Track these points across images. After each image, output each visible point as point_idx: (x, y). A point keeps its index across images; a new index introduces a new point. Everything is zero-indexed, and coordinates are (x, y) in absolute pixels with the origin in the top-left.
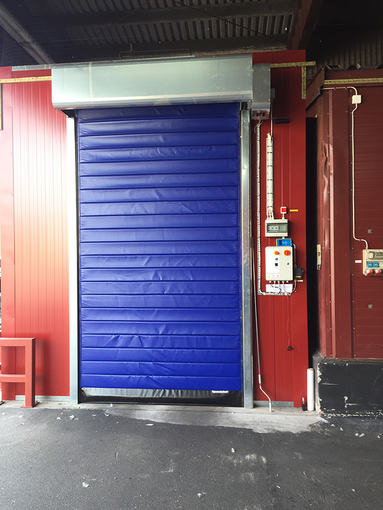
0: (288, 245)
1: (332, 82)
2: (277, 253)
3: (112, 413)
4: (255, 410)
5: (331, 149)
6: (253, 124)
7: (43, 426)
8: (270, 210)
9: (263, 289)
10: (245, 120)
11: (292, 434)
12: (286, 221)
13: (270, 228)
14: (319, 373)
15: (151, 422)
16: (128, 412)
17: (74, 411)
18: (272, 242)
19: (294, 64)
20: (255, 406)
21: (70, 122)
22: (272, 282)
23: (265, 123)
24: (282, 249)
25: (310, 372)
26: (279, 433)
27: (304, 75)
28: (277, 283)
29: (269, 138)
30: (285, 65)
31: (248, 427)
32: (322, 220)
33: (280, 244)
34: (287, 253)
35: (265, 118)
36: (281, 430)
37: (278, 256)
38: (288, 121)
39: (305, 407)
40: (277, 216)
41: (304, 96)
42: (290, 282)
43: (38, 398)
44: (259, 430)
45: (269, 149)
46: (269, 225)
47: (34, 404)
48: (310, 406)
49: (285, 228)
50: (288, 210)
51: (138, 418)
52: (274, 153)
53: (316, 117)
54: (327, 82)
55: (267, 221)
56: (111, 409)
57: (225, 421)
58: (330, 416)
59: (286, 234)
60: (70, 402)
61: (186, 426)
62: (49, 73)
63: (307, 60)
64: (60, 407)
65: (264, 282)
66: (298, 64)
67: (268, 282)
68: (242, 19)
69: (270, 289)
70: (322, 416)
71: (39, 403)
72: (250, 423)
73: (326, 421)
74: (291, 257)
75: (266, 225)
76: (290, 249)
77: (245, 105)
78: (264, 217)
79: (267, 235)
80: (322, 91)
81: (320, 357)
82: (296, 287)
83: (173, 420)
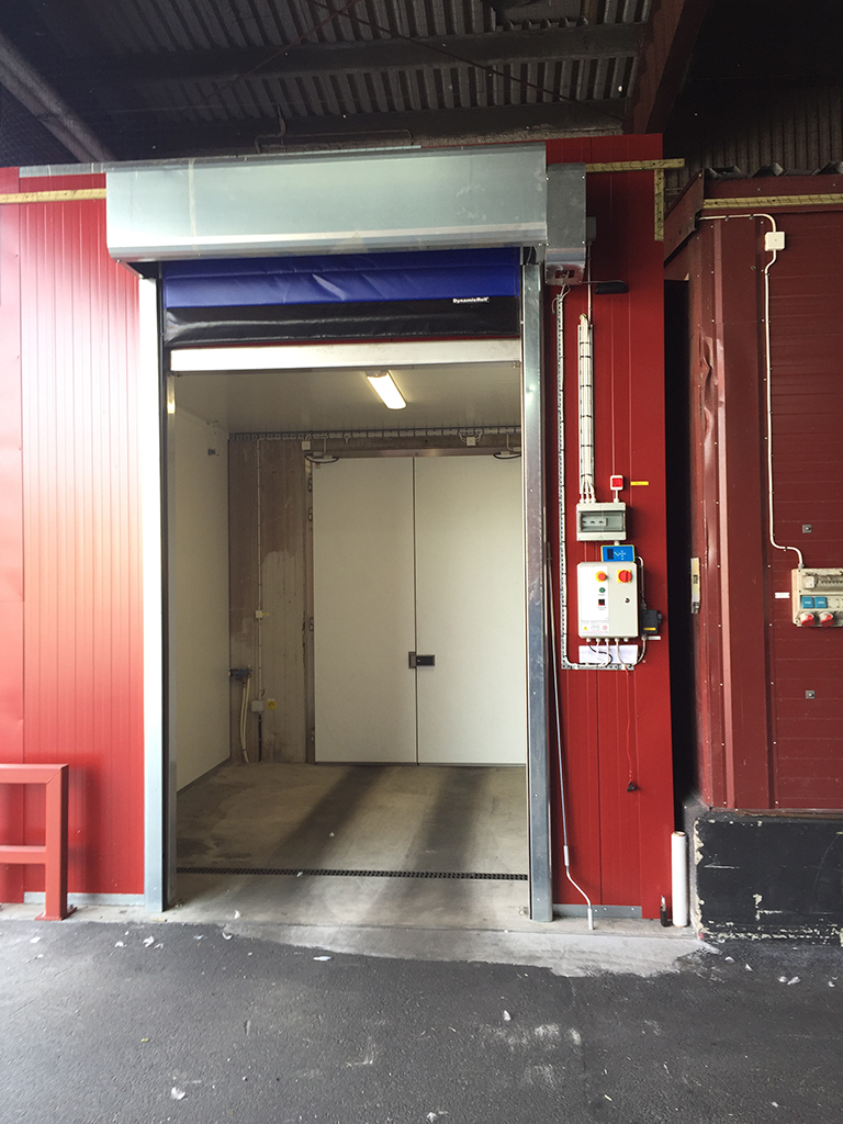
0: (627, 559)
1: (722, 203)
2: (603, 577)
3: (239, 932)
4: (556, 925)
5: (720, 348)
6: (548, 294)
7: (86, 961)
8: (586, 481)
9: (573, 657)
10: (531, 287)
11: (639, 978)
12: (622, 506)
13: (588, 521)
14: (697, 843)
15: (325, 953)
16: (274, 929)
17: (156, 929)
18: (592, 551)
19: (637, 165)
20: (556, 916)
21: (147, 288)
22: (593, 641)
23: (575, 293)
24: (613, 569)
25: (677, 840)
26: (609, 978)
27: (659, 188)
28: (603, 642)
29: (584, 324)
30: (618, 166)
31: (540, 964)
32: (702, 504)
33: (610, 557)
34: (625, 577)
35: (574, 281)
36: (615, 969)
37: (604, 584)
38: (625, 289)
39: (667, 919)
40: (602, 495)
41: (659, 235)
42: (632, 641)
43: (74, 899)
44: (567, 969)
45: (585, 349)
46: (584, 515)
47: (66, 913)
48: (679, 917)
49: (620, 521)
50: (625, 482)
51: (295, 945)
52: (595, 357)
53: (687, 279)
54: (710, 204)
55: (582, 507)
56: (235, 924)
57: (490, 949)
58: (722, 937)
59: (623, 536)
60: (143, 907)
61: (402, 960)
62: (99, 181)
63: (667, 156)
64: (123, 919)
65: (575, 641)
66: (647, 164)
67: (583, 642)
68: (524, 68)
69: (589, 657)
70: (706, 938)
71: (75, 910)
72: (546, 955)
73: (714, 950)
74: (633, 585)
75: (578, 516)
76: (632, 567)
77: (530, 253)
78: (573, 497)
79: (581, 536)
80: (698, 224)
81: (700, 806)
82: (646, 652)
83: (373, 948)
